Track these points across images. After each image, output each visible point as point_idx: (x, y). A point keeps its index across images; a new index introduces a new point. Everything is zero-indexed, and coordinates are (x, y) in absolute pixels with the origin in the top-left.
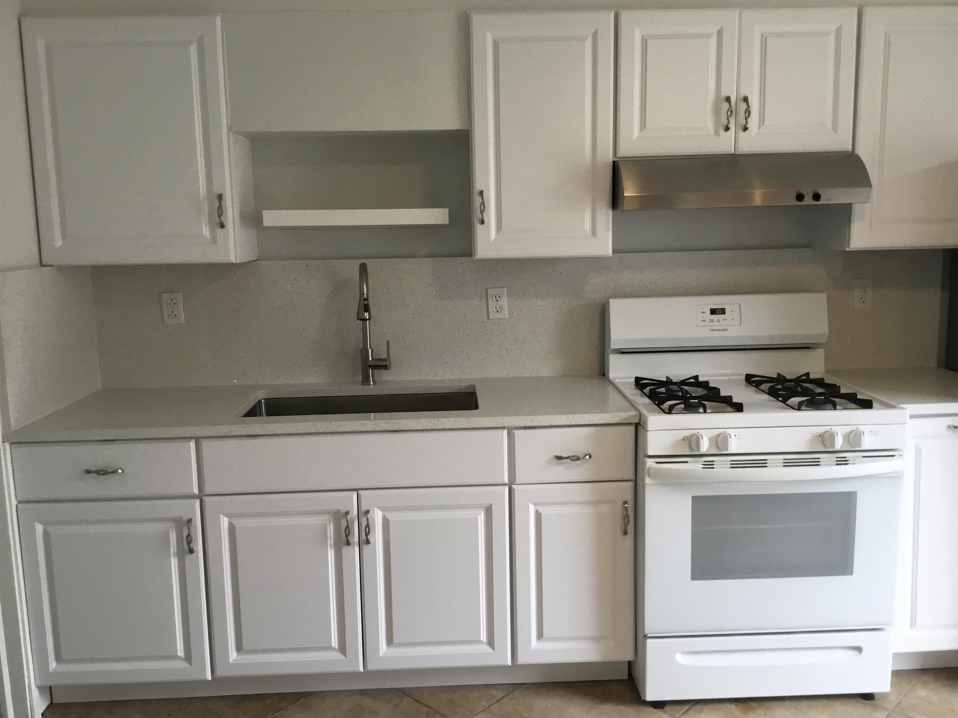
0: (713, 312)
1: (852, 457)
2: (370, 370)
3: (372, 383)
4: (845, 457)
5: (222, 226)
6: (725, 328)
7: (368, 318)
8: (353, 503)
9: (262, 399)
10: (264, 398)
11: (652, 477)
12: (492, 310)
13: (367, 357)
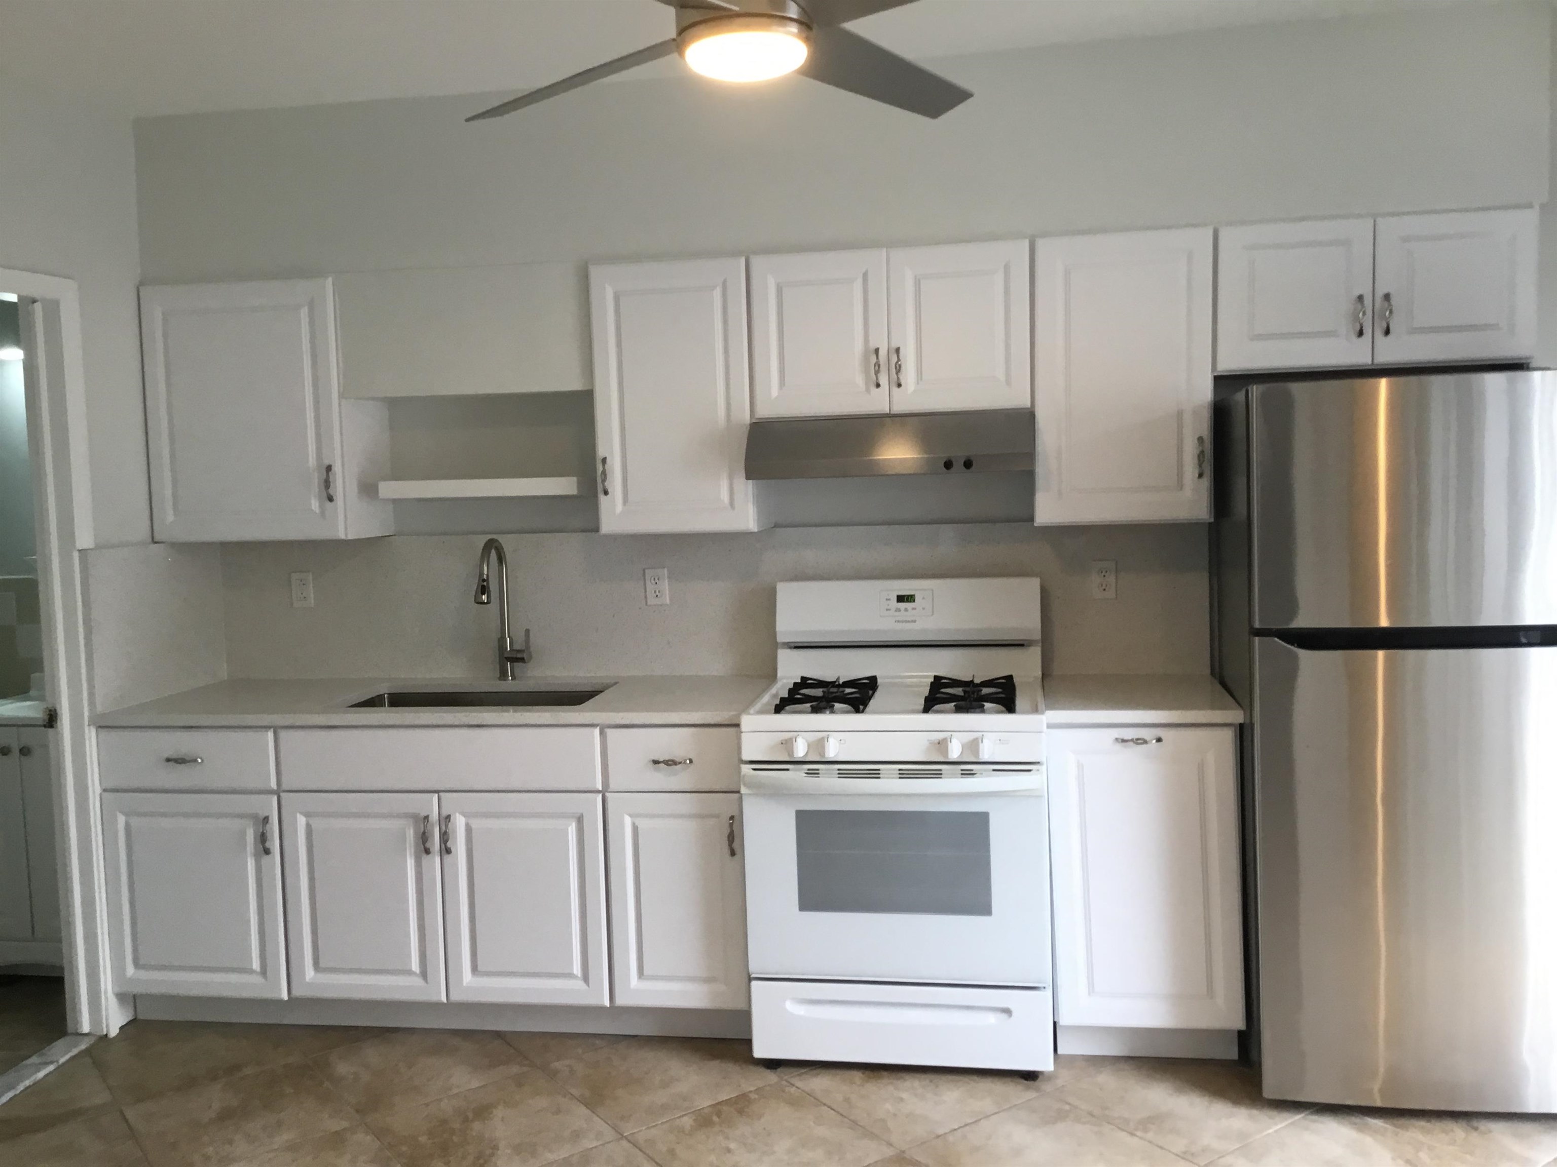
0: (901, 599)
1: (981, 770)
2: (509, 663)
3: (510, 678)
4: (972, 770)
5: (330, 499)
6: (913, 618)
7: (486, 601)
8: (432, 807)
9: (385, 694)
10: (387, 692)
11: (748, 786)
12: (651, 594)
13: (504, 647)
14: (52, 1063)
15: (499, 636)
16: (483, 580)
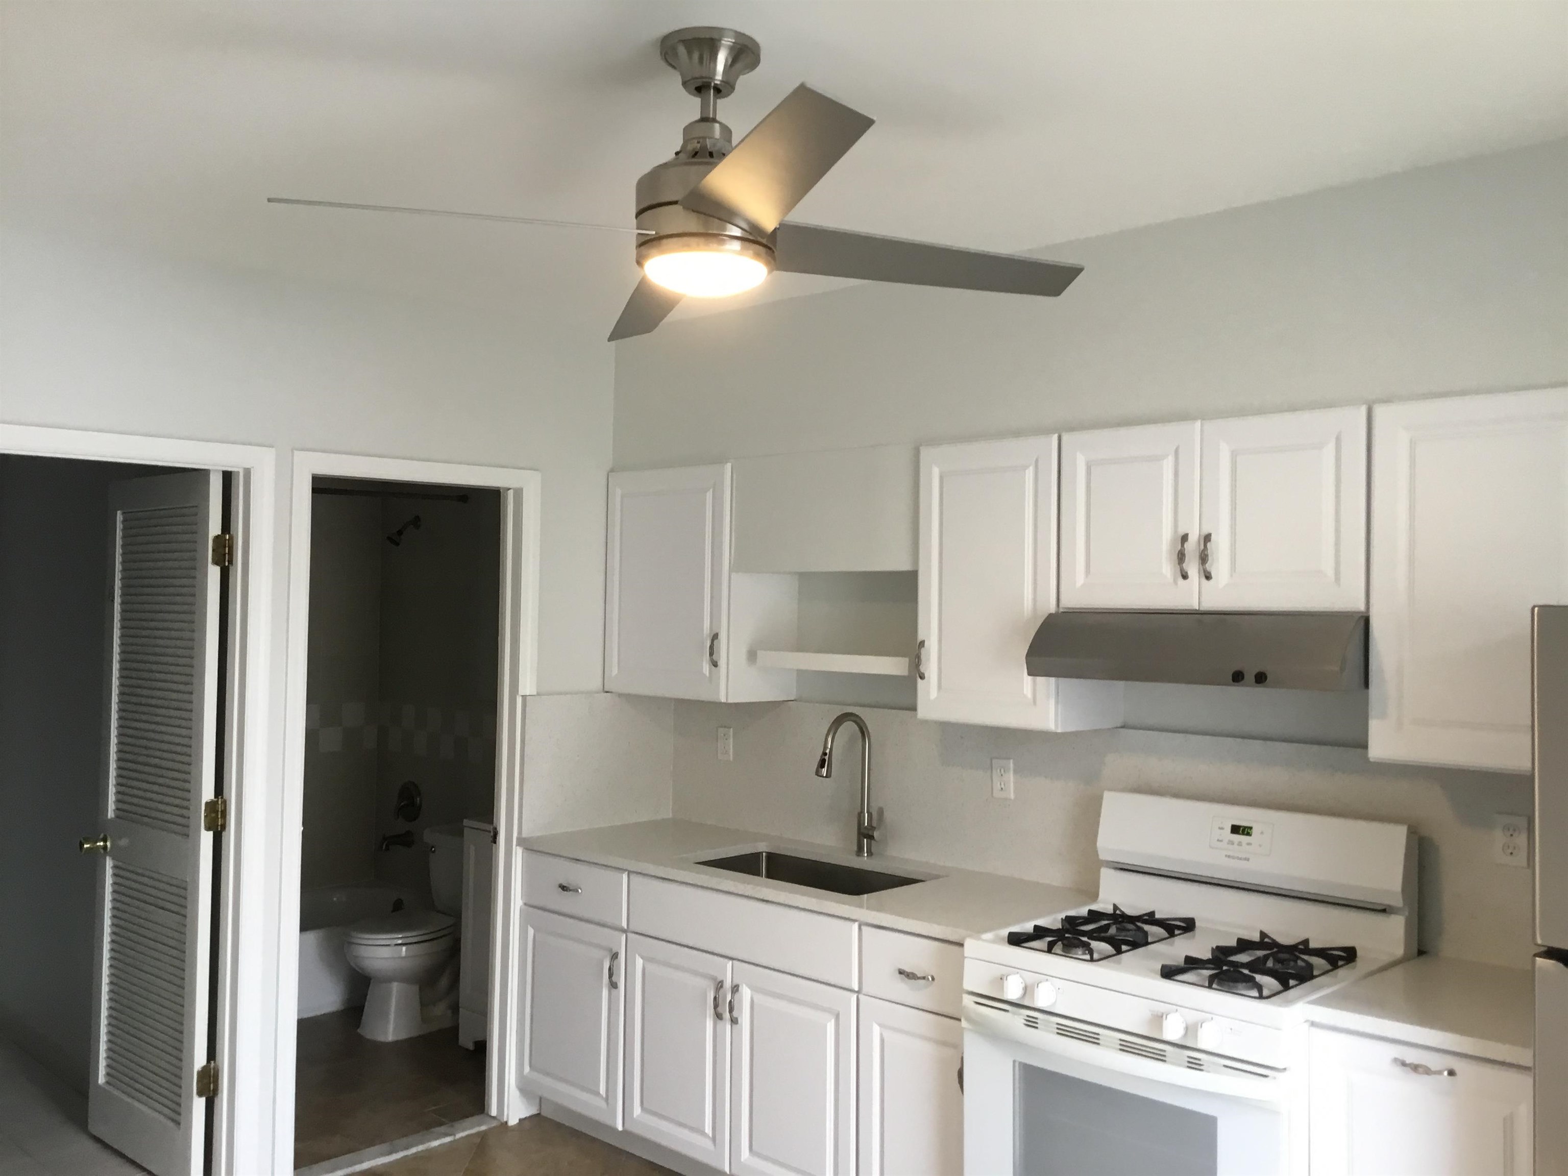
0: (1235, 829)
1: (1211, 1063)
2: (865, 840)
3: (866, 855)
4: (1199, 1060)
5: (715, 665)
6: (1247, 856)
7: (825, 775)
8: (728, 972)
9: (762, 853)
10: (764, 850)
11: (969, 1020)
12: (997, 786)
13: (862, 822)
14: (450, 1135)
15: (859, 810)
16: (825, 754)
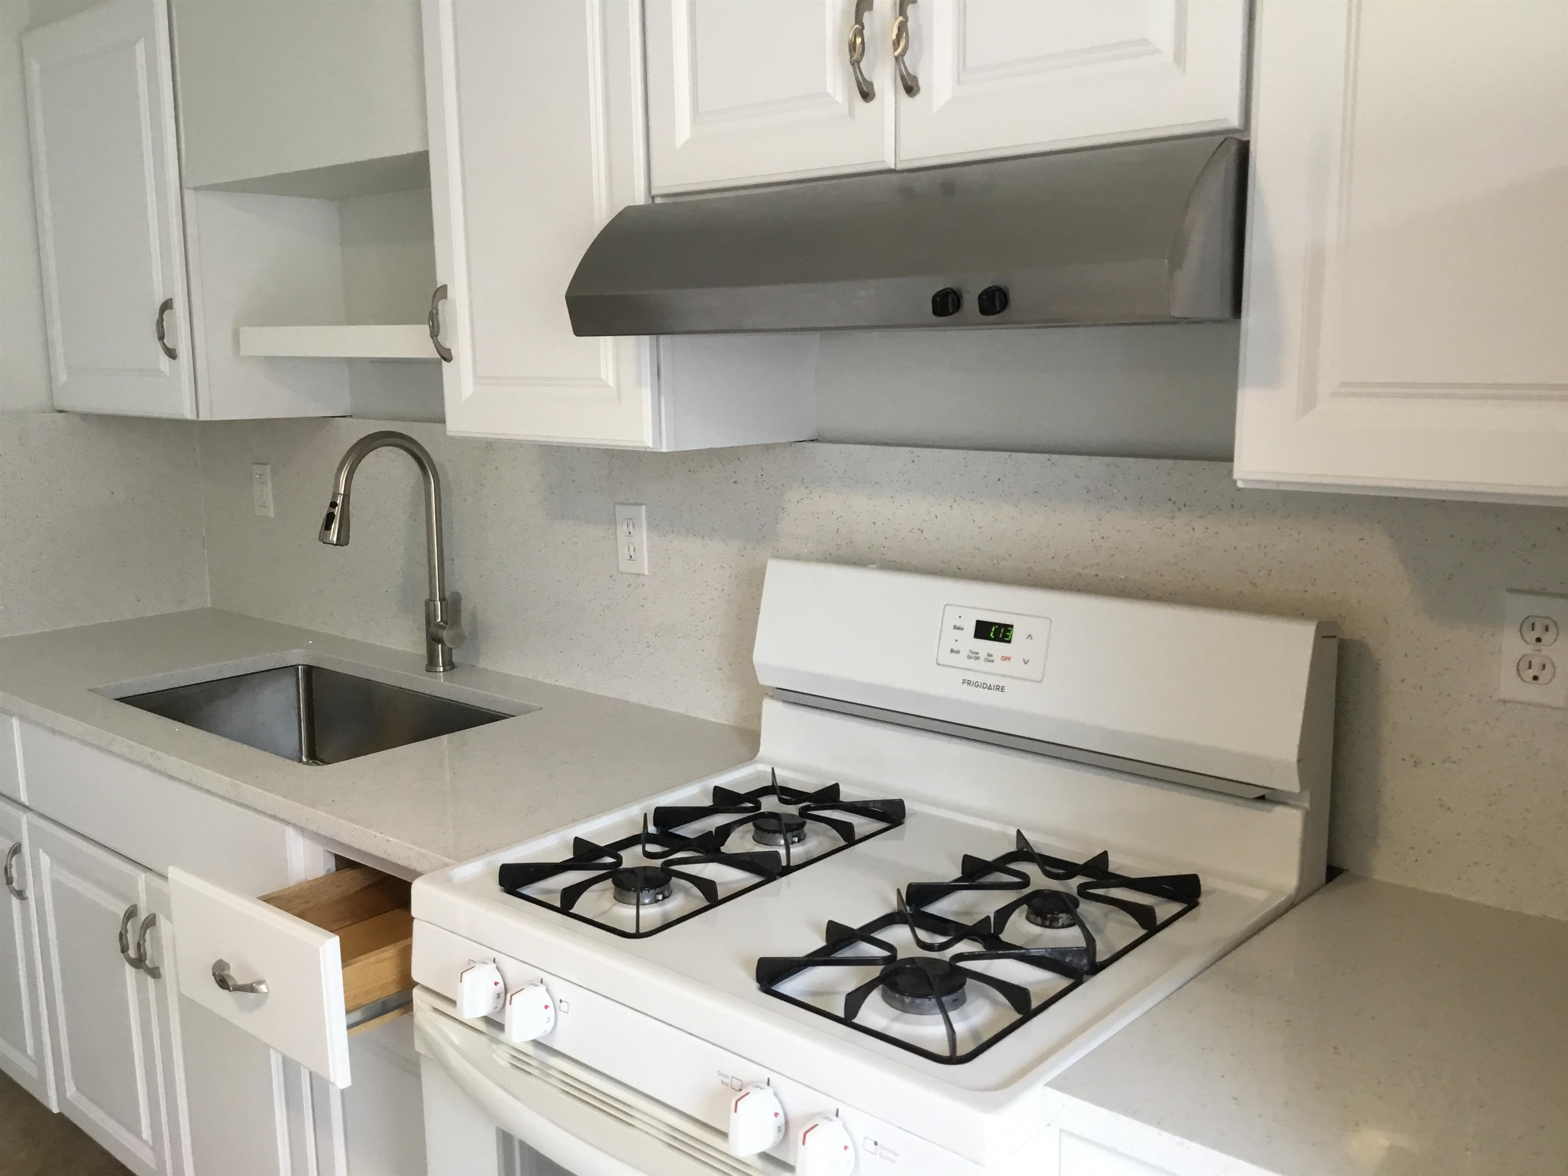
0: (983, 630)
2: (439, 646)
5: (171, 355)
6: (1000, 682)
7: (335, 542)
8: (141, 892)
9: (296, 666)
10: (299, 662)
11: (424, 1038)
12: (624, 553)
13: (432, 616)
15: (427, 596)
16: (333, 505)
